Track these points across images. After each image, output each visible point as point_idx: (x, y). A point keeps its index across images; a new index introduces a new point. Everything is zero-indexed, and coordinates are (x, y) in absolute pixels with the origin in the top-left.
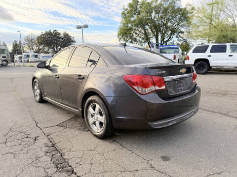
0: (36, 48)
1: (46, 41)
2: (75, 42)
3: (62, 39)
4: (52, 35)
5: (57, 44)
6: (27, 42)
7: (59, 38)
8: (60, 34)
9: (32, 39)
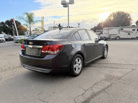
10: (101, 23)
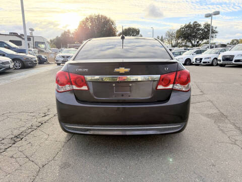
0: (174, 41)
1: (185, 34)
2: (216, 32)
3: (202, 31)
4: (192, 28)
5: (195, 37)
6: (167, 37)
7: (199, 30)
8: (200, 25)
9: (172, 34)
10: (67, 31)
